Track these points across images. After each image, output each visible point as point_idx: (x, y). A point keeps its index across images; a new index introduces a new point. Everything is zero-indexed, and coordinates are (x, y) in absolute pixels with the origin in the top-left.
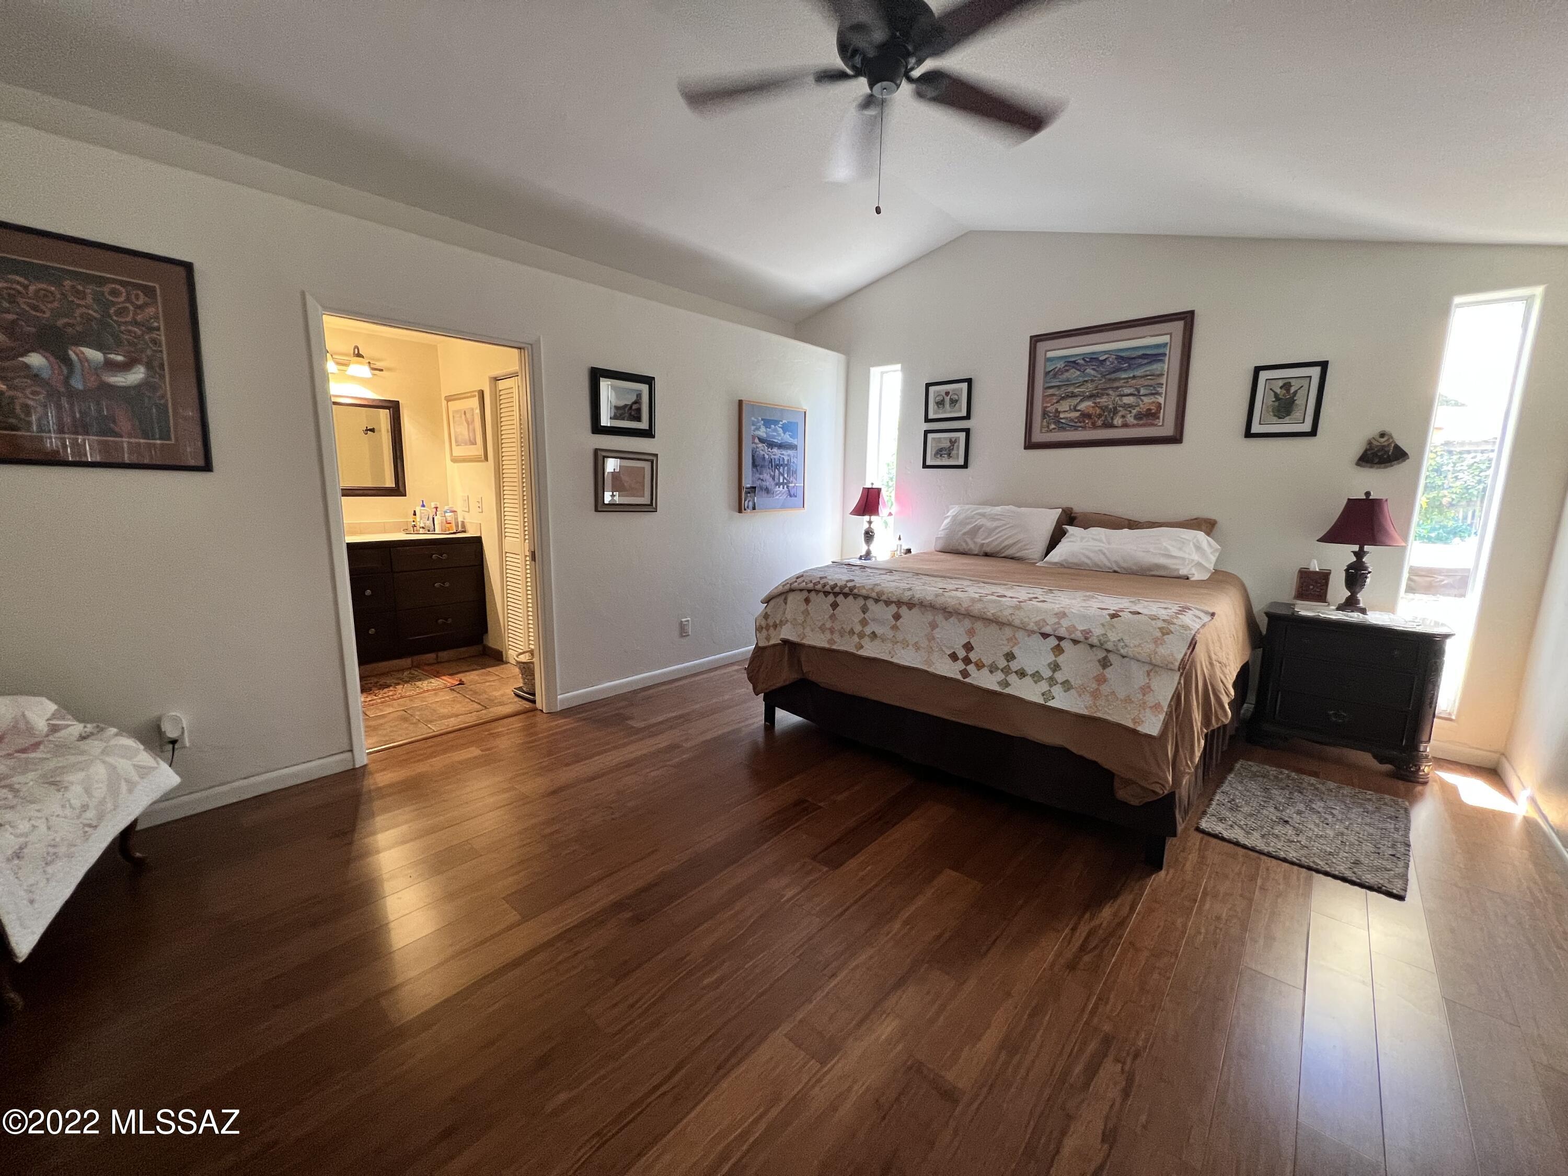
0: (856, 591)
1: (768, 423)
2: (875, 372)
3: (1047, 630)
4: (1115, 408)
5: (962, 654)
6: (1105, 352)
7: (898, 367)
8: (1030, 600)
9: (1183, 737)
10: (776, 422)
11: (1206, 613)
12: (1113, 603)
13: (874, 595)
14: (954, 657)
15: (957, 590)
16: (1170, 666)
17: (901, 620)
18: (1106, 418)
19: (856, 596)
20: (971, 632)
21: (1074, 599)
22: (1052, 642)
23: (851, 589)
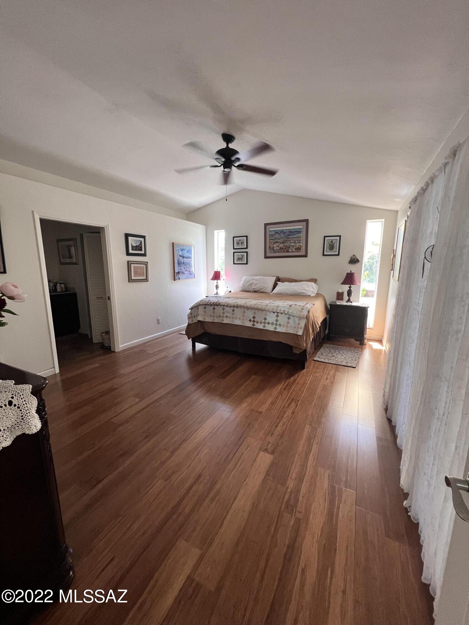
0: (220, 304)
1: (182, 250)
2: (216, 232)
3: (274, 311)
4: (289, 246)
5: (252, 319)
6: (286, 230)
7: (224, 231)
8: (270, 303)
9: (308, 334)
10: (185, 250)
11: (312, 304)
12: (290, 303)
13: (226, 305)
14: (250, 321)
15: (250, 302)
16: (304, 317)
17: (235, 311)
18: (286, 249)
19: (221, 305)
20: (255, 313)
21: (281, 302)
22: (276, 314)
23: (219, 303)
